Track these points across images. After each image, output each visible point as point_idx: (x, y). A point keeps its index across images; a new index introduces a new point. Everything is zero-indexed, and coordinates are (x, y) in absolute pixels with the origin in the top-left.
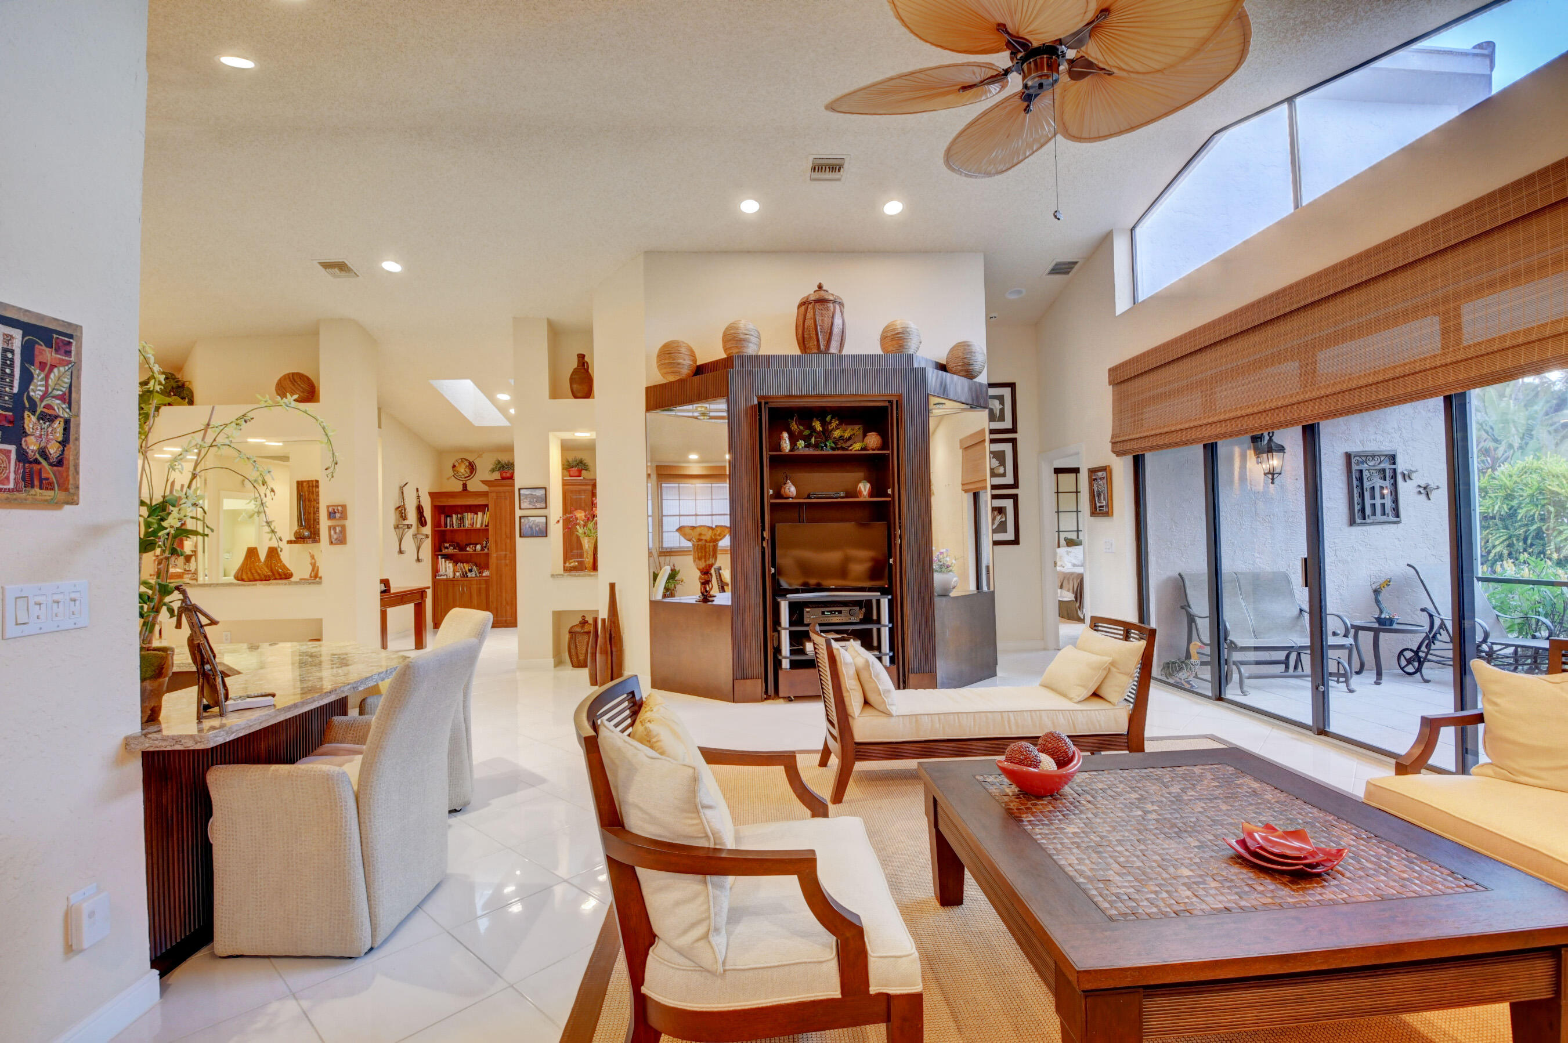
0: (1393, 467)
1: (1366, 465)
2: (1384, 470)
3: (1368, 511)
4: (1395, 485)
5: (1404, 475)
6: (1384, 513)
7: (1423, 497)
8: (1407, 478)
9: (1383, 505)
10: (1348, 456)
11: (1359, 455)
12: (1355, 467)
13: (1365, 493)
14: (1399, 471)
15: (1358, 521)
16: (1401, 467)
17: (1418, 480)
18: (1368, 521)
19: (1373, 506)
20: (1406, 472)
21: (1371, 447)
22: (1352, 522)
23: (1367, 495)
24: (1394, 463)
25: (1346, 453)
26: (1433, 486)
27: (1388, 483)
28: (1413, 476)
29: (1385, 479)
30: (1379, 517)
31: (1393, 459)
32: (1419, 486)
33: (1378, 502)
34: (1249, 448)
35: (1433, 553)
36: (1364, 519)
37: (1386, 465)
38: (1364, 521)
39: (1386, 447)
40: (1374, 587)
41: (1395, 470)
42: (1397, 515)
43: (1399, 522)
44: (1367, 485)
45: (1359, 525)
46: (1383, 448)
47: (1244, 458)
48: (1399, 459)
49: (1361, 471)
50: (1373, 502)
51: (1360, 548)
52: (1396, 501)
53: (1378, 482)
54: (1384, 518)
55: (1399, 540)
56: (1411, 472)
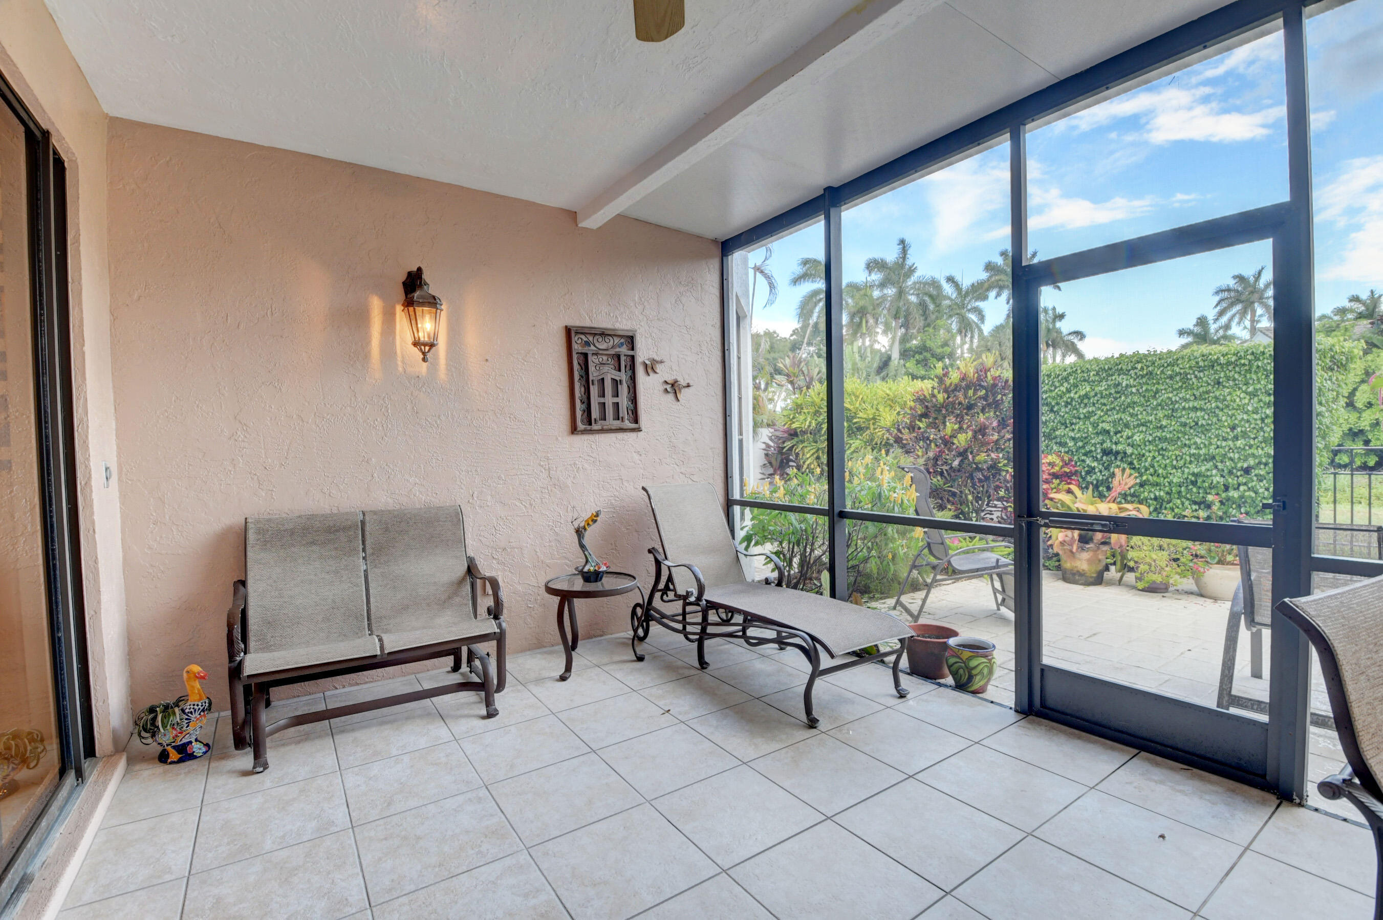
0: (631, 353)
1: (592, 347)
2: (618, 357)
3: (595, 413)
4: (633, 378)
5: (646, 366)
6: (617, 417)
7: (671, 397)
8: (649, 371)
9: (616, 405)
10: (568, 331)
11: (581, 331)
12: (576, 347)
13: (591, 387)
14: (639, 360)
15: (581, 426)
16: (643, 354)
17: (664, 373)
18: (595, 427)
19: (603, 405)
20: (647, 362)
21: (602, 321)
22: (574, 430)
23: (594, 390)
24: (633, 349)
25: (566, 327)
26: (683, 382)
27: (623, 376)
28: (659, 368)
29: (620, 370)
30: (611, 422)
31: (631, 341)
32: (666, 382)
33: (609, 400)
34: (398, 302)
35: (682, 470)
36: (590, 424)
37: (624, 350)
38: (589, 427)
39: (623, 324)
40: (576, 525)
41: (633, 357)
42: (636, 421)
43: (639, 430)
44: (594, 374)
45: (584, 432)
46: (618, 326)
47: (389, 317)
48: (640, 343)
49: (586, 355)
50: (602, 400)
51: (586, 466)
52: (634, 400)
53: (610, 374)
54: (617, 423)
55: (638, 453)
56: (654, 362)
